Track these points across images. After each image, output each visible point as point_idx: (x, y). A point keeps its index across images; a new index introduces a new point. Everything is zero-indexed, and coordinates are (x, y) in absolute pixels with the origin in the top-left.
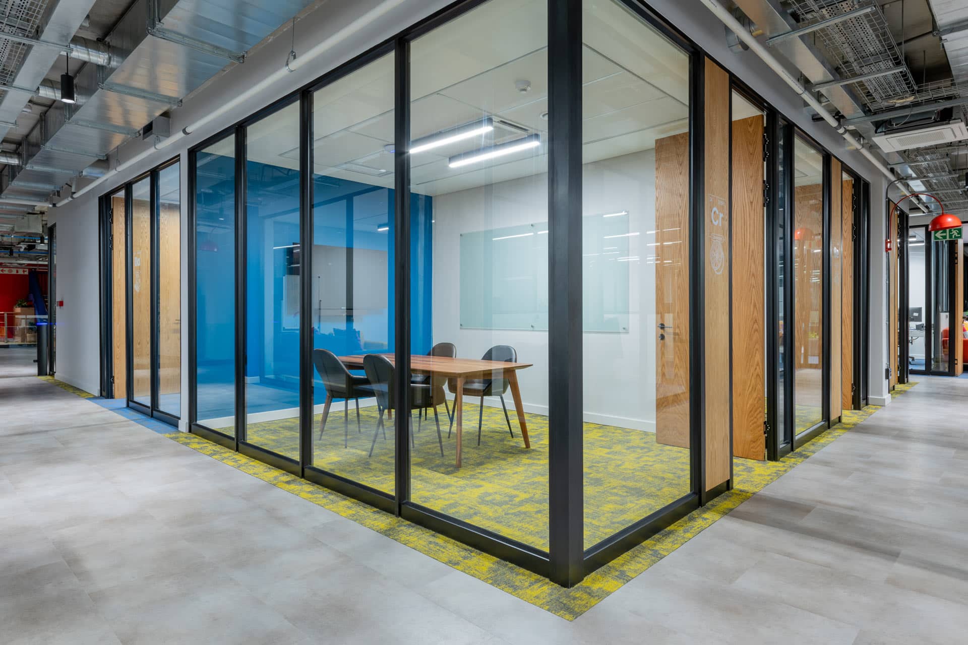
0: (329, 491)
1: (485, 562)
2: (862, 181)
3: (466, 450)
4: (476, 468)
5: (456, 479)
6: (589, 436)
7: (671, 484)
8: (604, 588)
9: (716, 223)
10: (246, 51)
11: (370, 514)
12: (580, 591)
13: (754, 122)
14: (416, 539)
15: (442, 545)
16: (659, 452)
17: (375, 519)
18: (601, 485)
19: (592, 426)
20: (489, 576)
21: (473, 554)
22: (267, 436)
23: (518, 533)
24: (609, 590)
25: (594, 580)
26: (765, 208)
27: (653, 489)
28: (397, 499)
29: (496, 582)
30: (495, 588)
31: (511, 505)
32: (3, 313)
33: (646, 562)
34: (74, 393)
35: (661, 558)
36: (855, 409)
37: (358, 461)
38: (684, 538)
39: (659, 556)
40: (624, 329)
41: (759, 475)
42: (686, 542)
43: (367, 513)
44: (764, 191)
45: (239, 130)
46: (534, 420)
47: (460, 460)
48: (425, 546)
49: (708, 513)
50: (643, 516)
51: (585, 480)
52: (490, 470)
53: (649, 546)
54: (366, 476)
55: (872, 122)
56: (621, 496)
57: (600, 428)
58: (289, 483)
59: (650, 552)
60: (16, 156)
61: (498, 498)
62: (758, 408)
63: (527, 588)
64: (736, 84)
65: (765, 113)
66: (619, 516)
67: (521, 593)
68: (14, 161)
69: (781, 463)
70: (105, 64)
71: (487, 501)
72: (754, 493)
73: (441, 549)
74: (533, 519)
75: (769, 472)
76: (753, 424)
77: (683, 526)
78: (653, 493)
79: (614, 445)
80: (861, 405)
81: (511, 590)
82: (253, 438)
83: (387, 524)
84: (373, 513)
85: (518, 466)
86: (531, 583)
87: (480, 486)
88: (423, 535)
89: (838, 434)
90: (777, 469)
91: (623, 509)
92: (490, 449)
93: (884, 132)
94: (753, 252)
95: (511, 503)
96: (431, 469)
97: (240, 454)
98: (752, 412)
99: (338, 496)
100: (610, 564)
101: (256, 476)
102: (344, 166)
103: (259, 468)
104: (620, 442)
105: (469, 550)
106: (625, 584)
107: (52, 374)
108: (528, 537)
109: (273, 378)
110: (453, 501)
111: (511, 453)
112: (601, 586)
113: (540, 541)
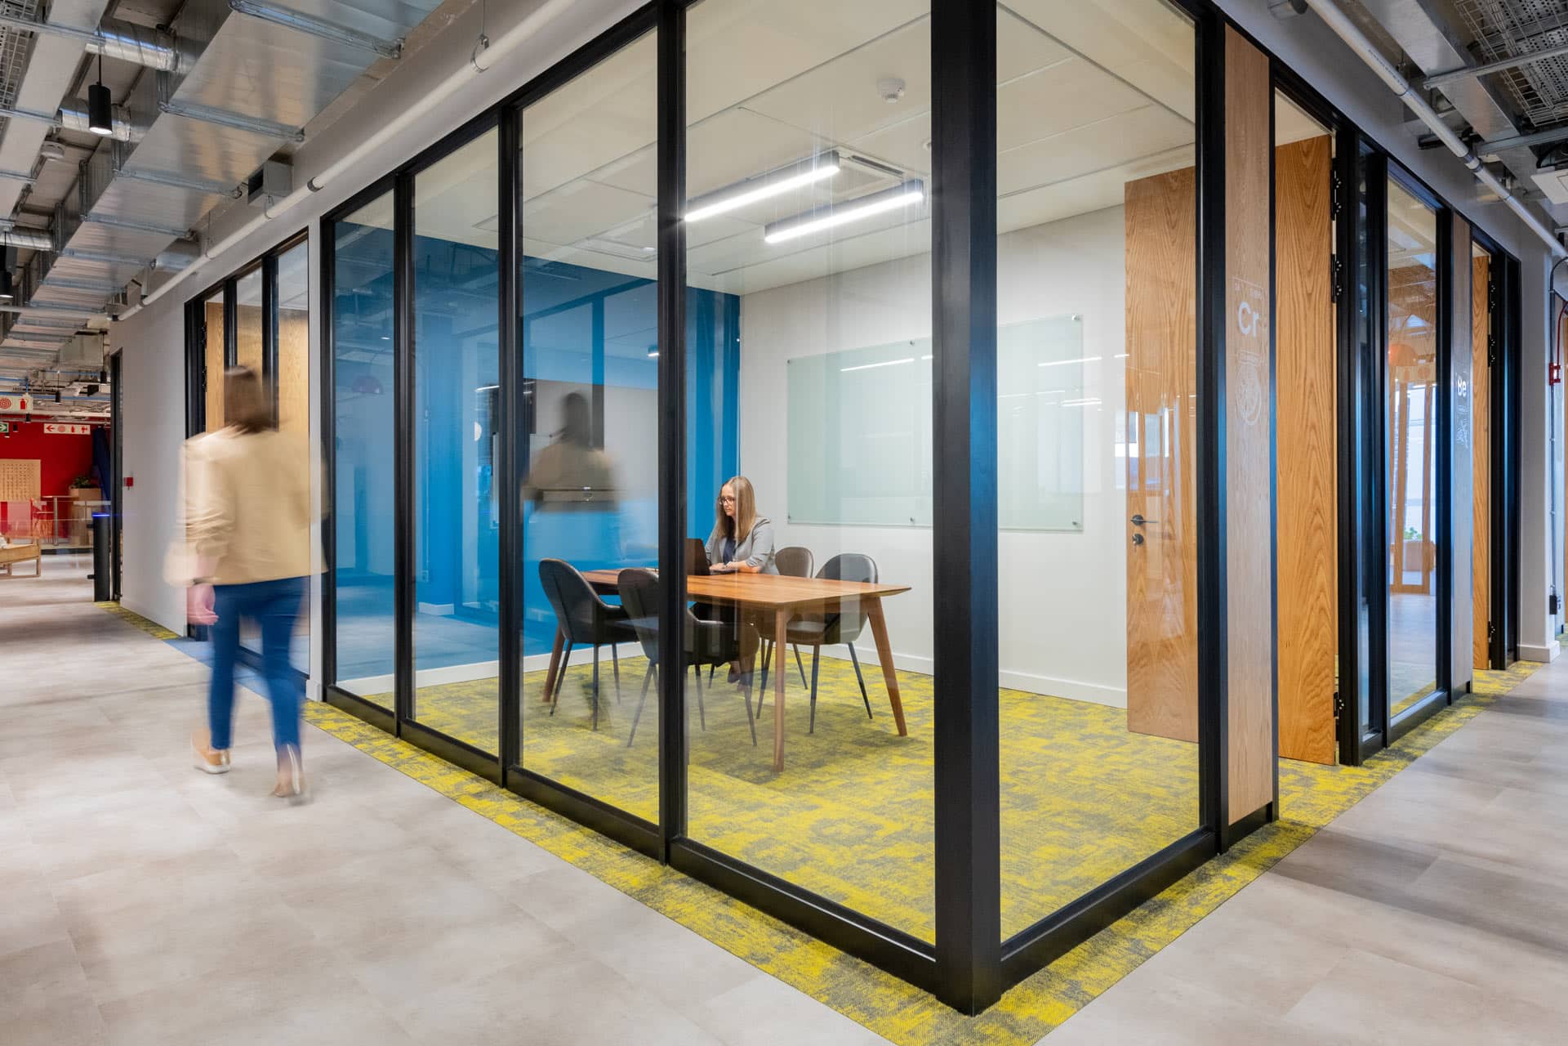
0: (548, 812)
1: (819, 958)
2: (1506, 259)
3: (793, 738)
4: (810, 772)
5: (772, 793)
6: (1010, 715)
7: (1162, 807)
8: (1041, 1018)
9: (1246, 331)
10: (402, 37)
11: (615, 858)
12: (993, 1023)
13: (1313, 150)
14: (694, 908)
15: (740, 921)
16: (1139, 747)
17: (623, 869)
18: (1033, 808)
19: (1018, 696)
20: (824, 986)
21: (796, 941)
22: (453, 709)
23: (880, 901)
24: (1049, 1021)
25: (1020, 999)
26: (1335, 305)
27: (1130, 818)
28: (662, 831)
29: (835, 1000)
30: (833, 1011)
31: (870, 844)
32: (51, 497)
33: (1119, 964)
34: (146, 630)
35: (1148, 957)
36: (1494, 668)
37: (603, 757)
38: (1189, 916)
39: (1143, 952)
40: (1075, 524)
41: (1328, 793)
42: (1194, 924)
43: (610, 855)
44: (1332, 274)
45: (401, 182)
46: (915, 685)
47: (781, 757)
48: (708, 924)
49: (1233, 866)
50: (1111, 870)
51: (1003, 798)
52: (834, 777)
53: (1124, 931)
54: (617, 785)
55: (1531, 147)
56: (1072, 830)
57: (1032, 700)
58: (481, 796)
59: (1127, 945)
60: (48, 235)
61: (846, 829)
62: (1324, 669)
63: (894, 1013)
64: (1283, 78)
65: (1334, 132)
66: (1066, 870)
67: (881, 1024)
68: (45, 245)
69: (1365, 769)
70: (168, 69)
71: (826, 837)
72: (1318, 829)
73: (739, 930)
74: (908, 873)
75: (1344, 786)
76: (1313, 698)
77: (1187, 892)
78: (1129, 826)
79: (1057, 732)
80: (1506, 661)
81: (863, 1016)
82: (426, 713)
83: (644, 878)
84: (621, 855)
85: (885, 769)
86: (901, 1003)
87: (816, 807)
88: (708, 901)
89: (1468, 715)
90: (1359, 781)
91: (1074, 856)
92: (836, 738)
93: (1555, 165)
94: (1312, 386)
95: (868, 840)
96: (730, 773)
97: (403, 741)
98: (1311, 677)
99: (561, 823)
100: (1051, 967)
101: (424, 782)
102: (587, 244)
103: (432, 766)
104: (1067, 726)
105: (788, 933)
106: (1079, 1010)
107: (116, 600)
108: (896, 910)
109: (477, 607)
110: (764, 836)
111: (872, 744)
112: (1034, 1012)
113: (919, 917)
